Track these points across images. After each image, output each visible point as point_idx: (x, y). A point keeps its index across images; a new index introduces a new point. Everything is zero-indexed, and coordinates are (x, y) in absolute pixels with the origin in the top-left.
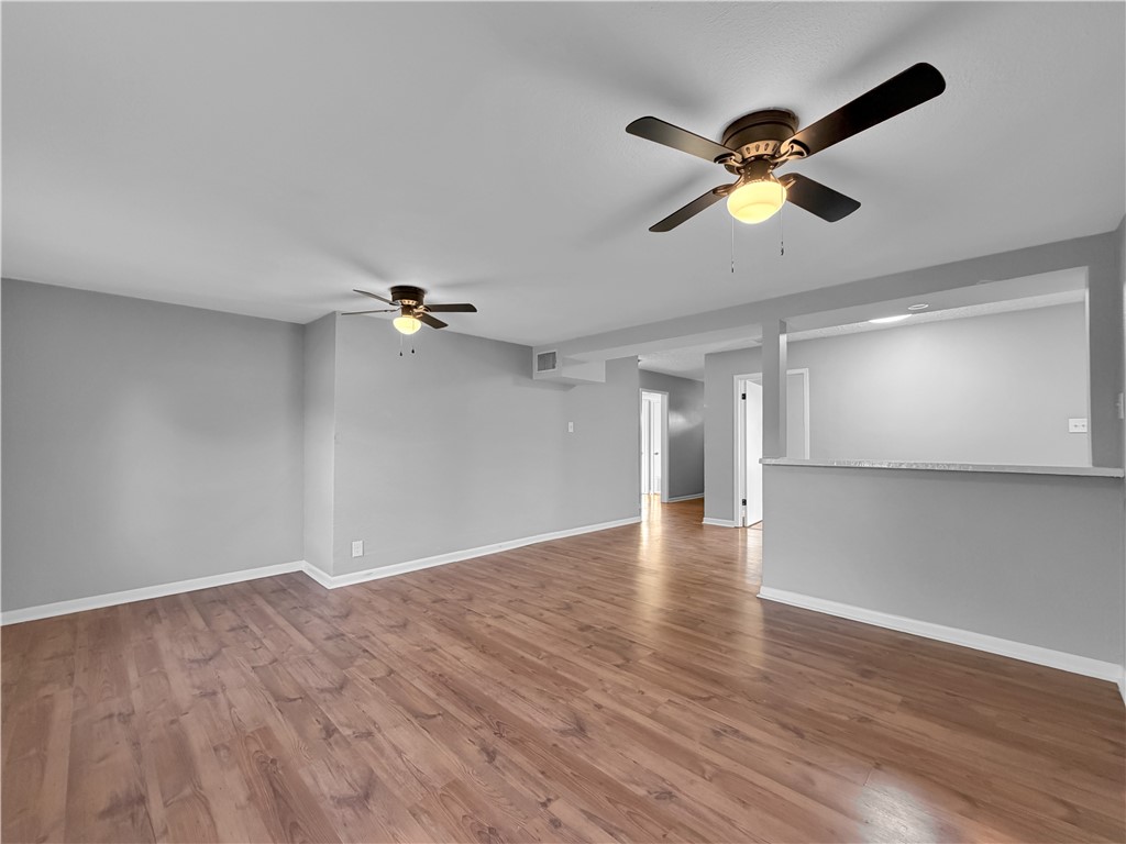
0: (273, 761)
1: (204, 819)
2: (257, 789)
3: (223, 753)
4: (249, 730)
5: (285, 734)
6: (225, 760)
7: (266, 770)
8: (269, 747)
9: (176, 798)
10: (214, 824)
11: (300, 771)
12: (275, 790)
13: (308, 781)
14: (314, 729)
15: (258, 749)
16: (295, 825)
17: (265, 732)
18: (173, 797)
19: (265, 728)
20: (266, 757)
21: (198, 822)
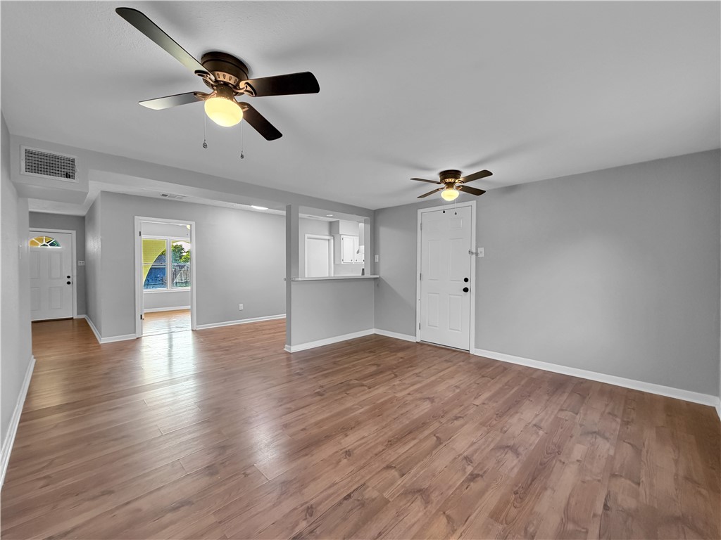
0: (516, 493)
1: (573, 502)
2: (538, 489)
3: (531, 529)
4: (500, 527)
5: (491, 500)
6: (535, 522)
7: (525, 493)
8: (508, 502)
9: (579, 529)
10: (571, 495)
11: (513, 476)
12: (533, 480)
13: (516, 470)
14: (476, 486)
15: (513, 508)
16: (541, 464)
17: (495, 515)
18: (580, 531)
19: (492, 517)
20: (515, 499)
21: (576, 504)
